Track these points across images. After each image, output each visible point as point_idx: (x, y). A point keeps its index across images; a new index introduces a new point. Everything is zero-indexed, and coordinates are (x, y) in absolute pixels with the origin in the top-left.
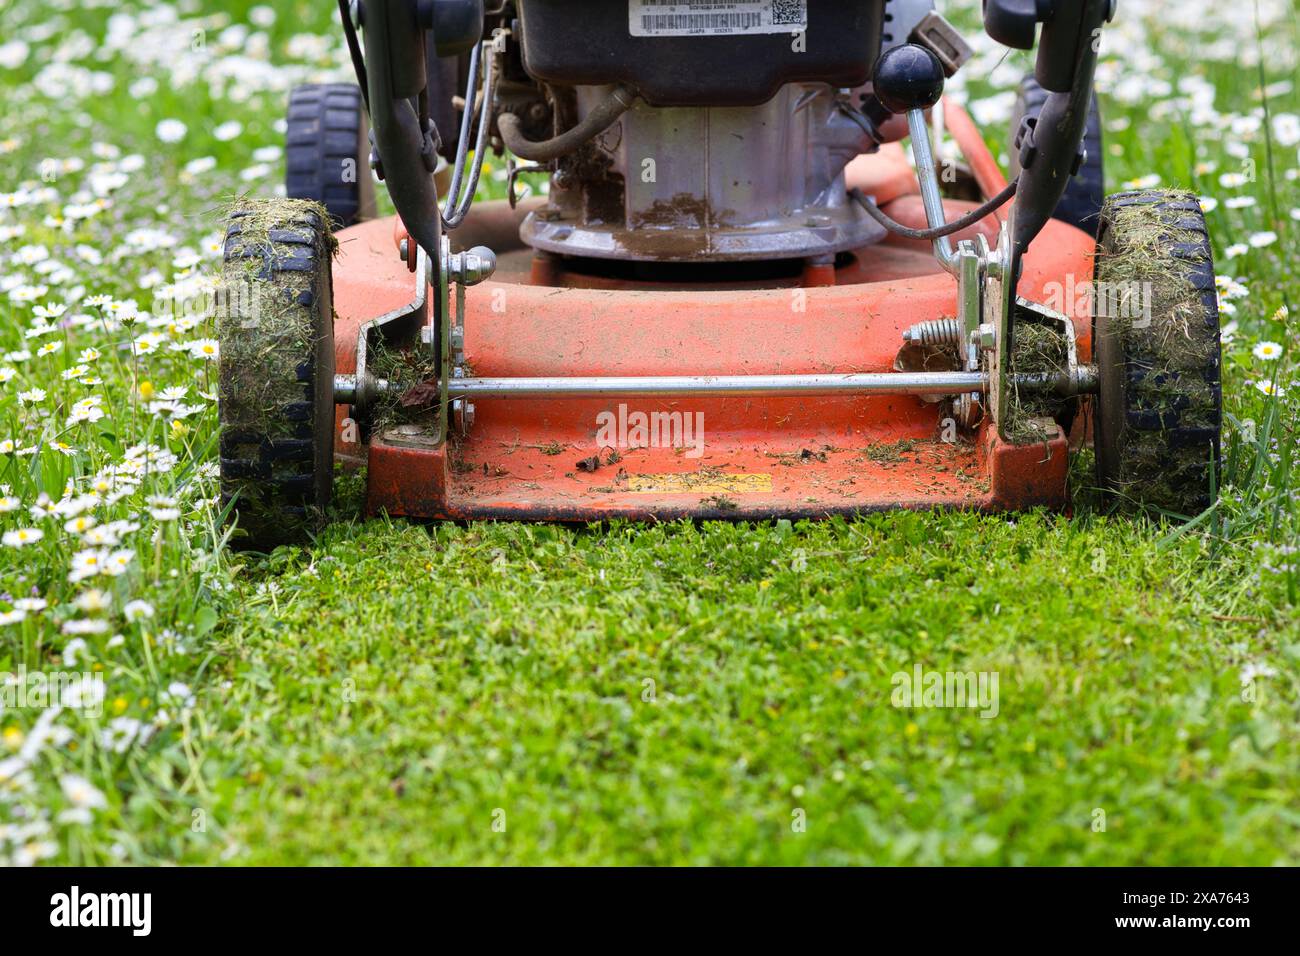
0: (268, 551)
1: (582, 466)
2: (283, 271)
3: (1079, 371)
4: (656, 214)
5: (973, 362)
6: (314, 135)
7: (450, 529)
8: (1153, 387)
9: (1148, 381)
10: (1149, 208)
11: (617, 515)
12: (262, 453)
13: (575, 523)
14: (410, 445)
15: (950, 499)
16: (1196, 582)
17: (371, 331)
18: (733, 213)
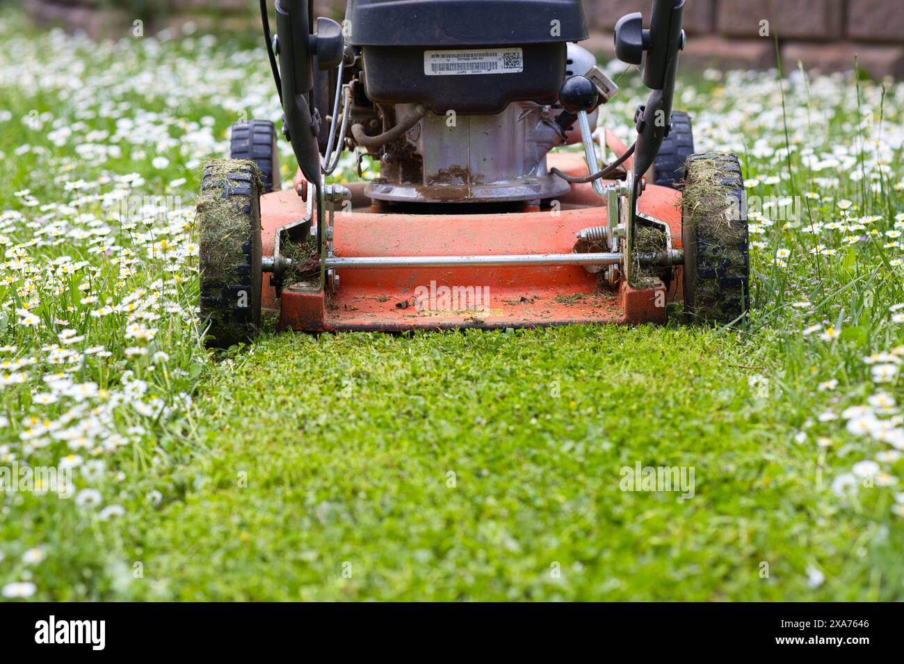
0: (227, 348)
1: (399, 306)
2: (235, 195)
3: (673, 252)
4: (439, 178)
5: (615, 248)
6: (247, 147)
7: (326, 335)
8: (711, 255)
9: (709, 251)
10: (708, 160)
11: (418, 327)
12: (223, 293)
13: (395, 332)
14: (304, 291)
15: (601, 319)
16: (733, 352)
17: (282, 232)
18: (483, 176)
